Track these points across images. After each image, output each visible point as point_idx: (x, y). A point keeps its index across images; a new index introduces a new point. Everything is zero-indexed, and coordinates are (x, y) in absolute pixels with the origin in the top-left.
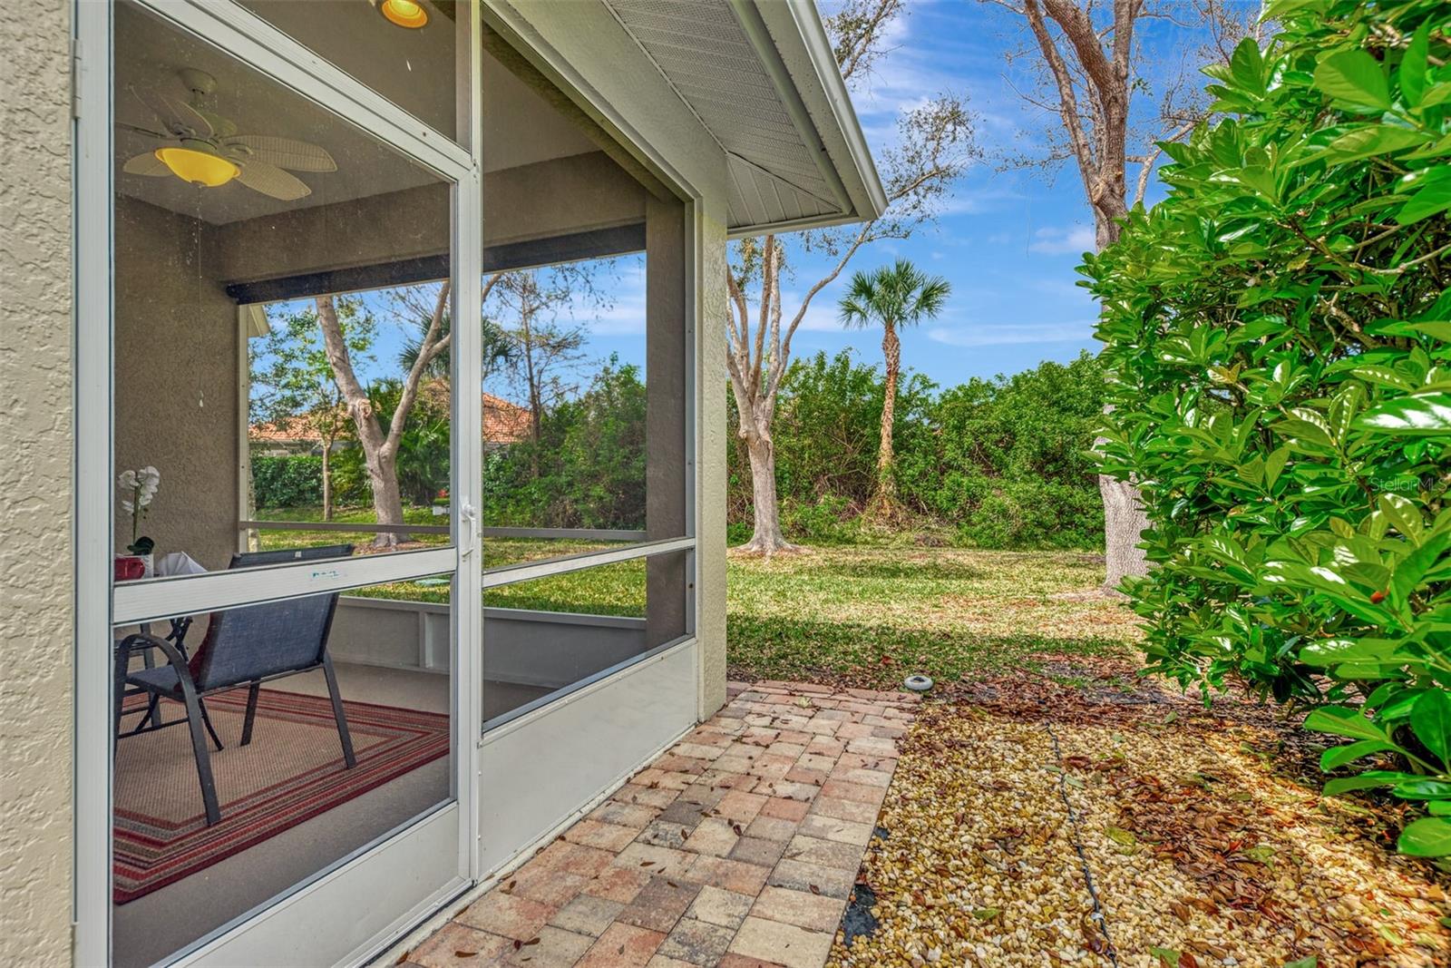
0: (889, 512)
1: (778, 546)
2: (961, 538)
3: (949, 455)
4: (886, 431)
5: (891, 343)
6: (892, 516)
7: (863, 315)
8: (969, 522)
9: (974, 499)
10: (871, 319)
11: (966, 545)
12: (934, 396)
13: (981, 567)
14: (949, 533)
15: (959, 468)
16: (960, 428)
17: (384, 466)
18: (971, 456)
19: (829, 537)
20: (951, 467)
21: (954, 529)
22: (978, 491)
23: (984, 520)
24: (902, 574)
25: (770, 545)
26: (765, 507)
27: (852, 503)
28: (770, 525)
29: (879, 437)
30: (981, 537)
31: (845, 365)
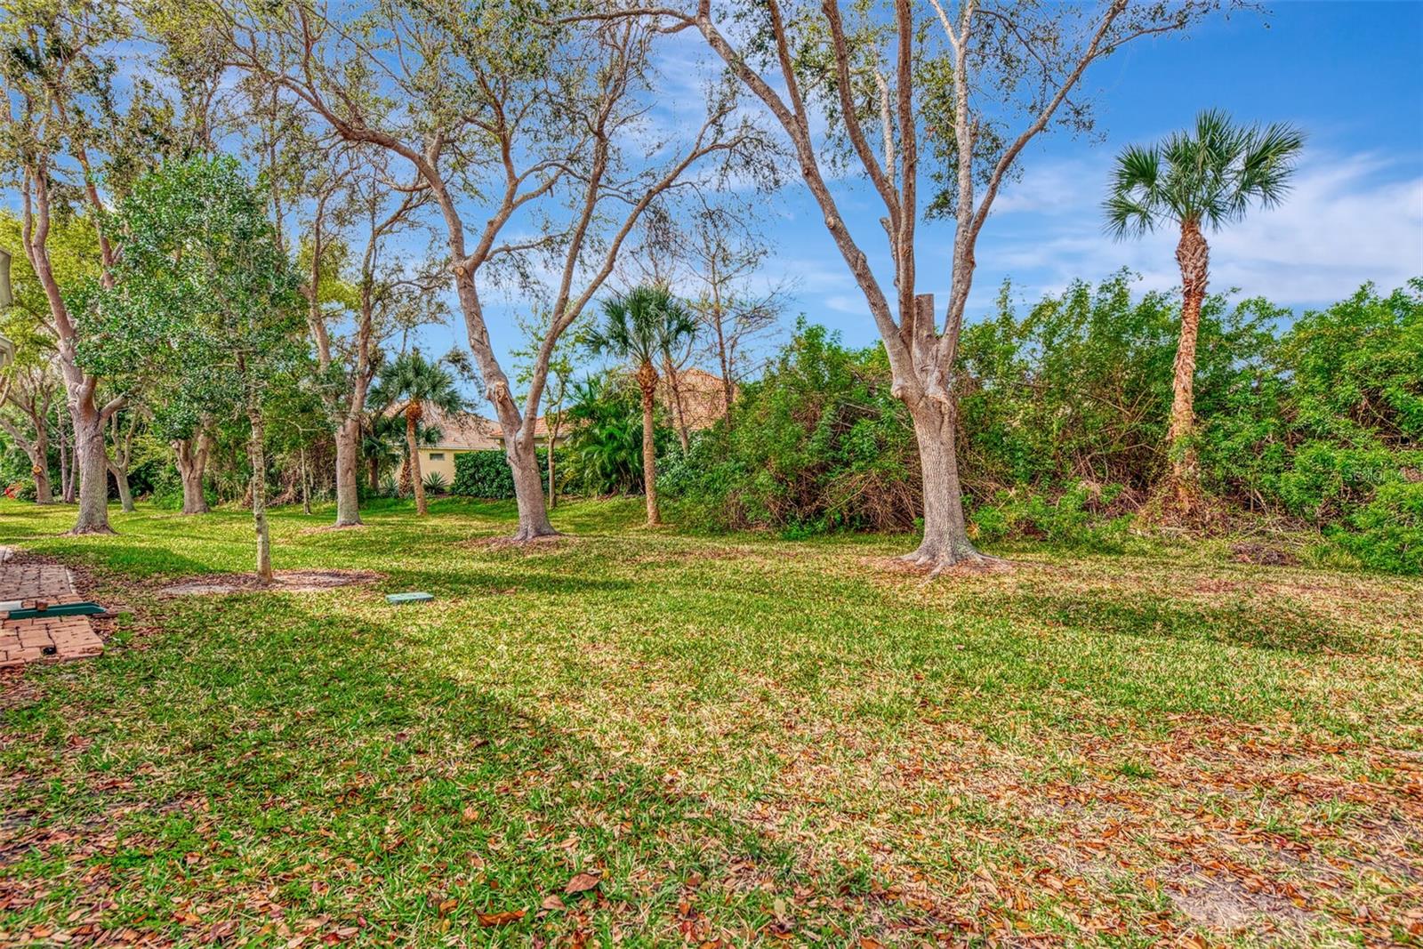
0: (1187, 506)
1: (959, 559)
2: (1326, 552)
3: (1305, 415)
4: (1182, 384)
5: (1192, 251)
6: (1192, 513)
7: (1145, 216)
8: (1349, 526)
9: (1357, 489)
10: (1157, 220)
11: (1337, 565)
12: (1283, 329)
13: (1356, 624)
14: (1305, 543)
15: (1327, 435)
16: (1330, 371)
17: (520, 452)
18: (1353, 415)
19: (1077, 542)
20: (1313, 434)
21: (1314, 535)
22: (1367, 474)
23: (1379, 522)
24: (1158, 626)
25: (945, 557)
26: (939, 499)
27: (1128, 492)
28: (946, 526)
29: (1170, 395)
30: (1370, 553)
31: (1122, 297)
